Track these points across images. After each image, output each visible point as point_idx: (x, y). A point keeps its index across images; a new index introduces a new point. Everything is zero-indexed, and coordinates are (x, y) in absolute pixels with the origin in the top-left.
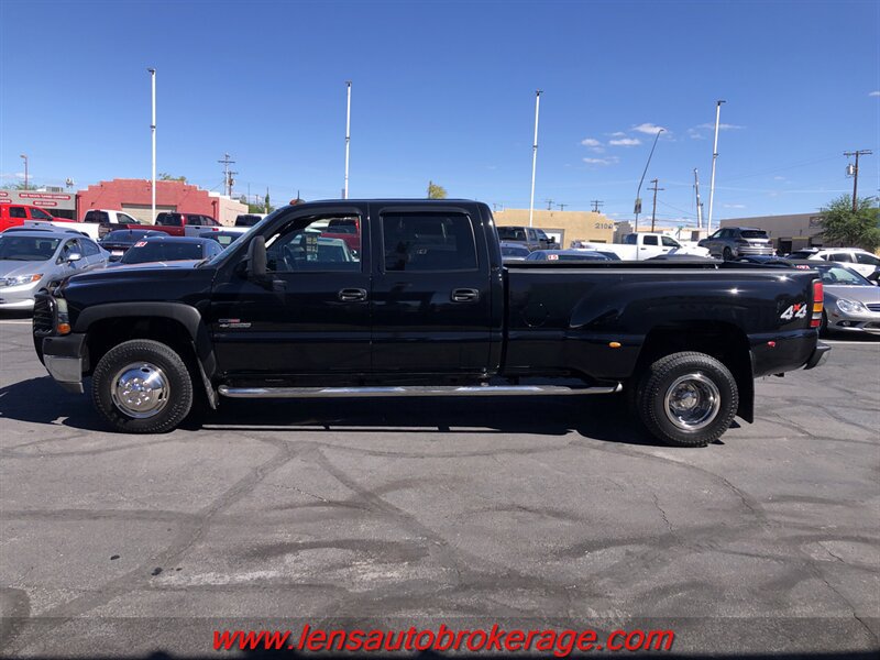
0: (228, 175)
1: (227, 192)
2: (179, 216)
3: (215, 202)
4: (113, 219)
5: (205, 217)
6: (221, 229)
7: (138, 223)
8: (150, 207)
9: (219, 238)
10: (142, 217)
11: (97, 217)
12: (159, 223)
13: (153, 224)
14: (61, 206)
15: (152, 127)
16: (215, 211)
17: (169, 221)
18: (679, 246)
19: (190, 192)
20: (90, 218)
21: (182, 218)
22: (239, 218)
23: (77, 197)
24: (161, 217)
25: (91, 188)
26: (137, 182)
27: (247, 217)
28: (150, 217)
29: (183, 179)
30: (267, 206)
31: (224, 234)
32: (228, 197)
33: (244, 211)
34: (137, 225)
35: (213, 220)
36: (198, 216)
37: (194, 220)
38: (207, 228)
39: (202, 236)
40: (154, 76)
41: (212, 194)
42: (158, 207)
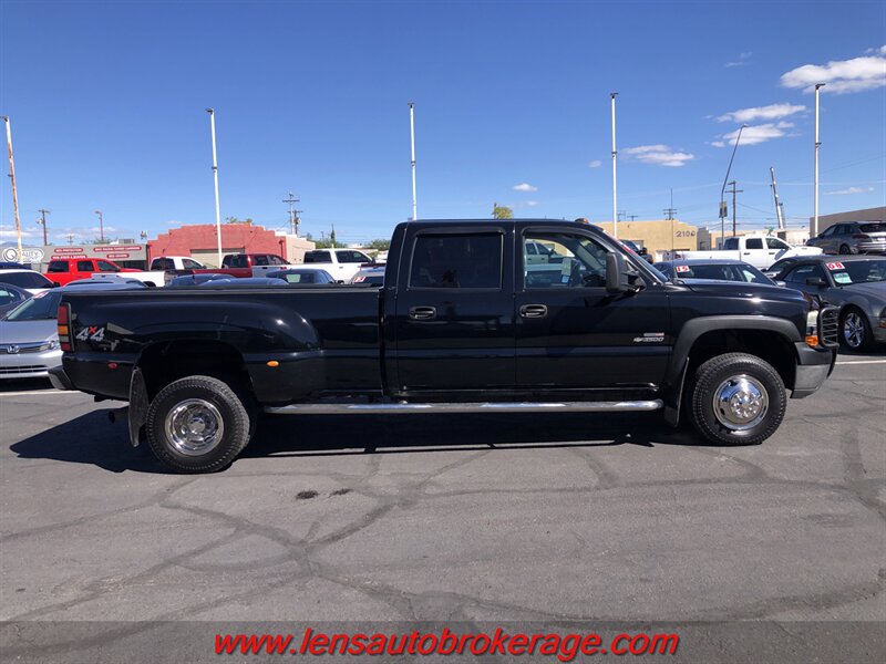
0: (293, 214)
1: (293, 229)
2: (246, 256)
3: (282, 242)
4: (179, 265)
5: (272, 256)
6: (289, 267)
7: (205, 267)
8: (216, 251)
9: (288, 277)
10: (210, 262)
11: (164, 265)
12: (226, 266)
13: (220, 267)
14: (133, 257)
15: (214, 168)
16: (283, 250)
17: (236, 264)
18: (787, 248)
19: (256, 232)
20: (157, 267)
21: (249, 259)
22: (307, 254)
23: (148, 246)
24: (227, 260)
25: (160, 237)
26: (204, 226)
27: (315, 253)
28: (217, 261)
29: (249, 221)
30: (333, 242)
31: (292, 272)
32: (294, 236)
33: (312, 248)
34: (203, 269)
35: (281, 259)
36: (265, 256)
37: (261, 260)
38: (276, 267)
39: (269, 276)
40: (213, 116)
41: (278, 234)
42: (224, 250)
